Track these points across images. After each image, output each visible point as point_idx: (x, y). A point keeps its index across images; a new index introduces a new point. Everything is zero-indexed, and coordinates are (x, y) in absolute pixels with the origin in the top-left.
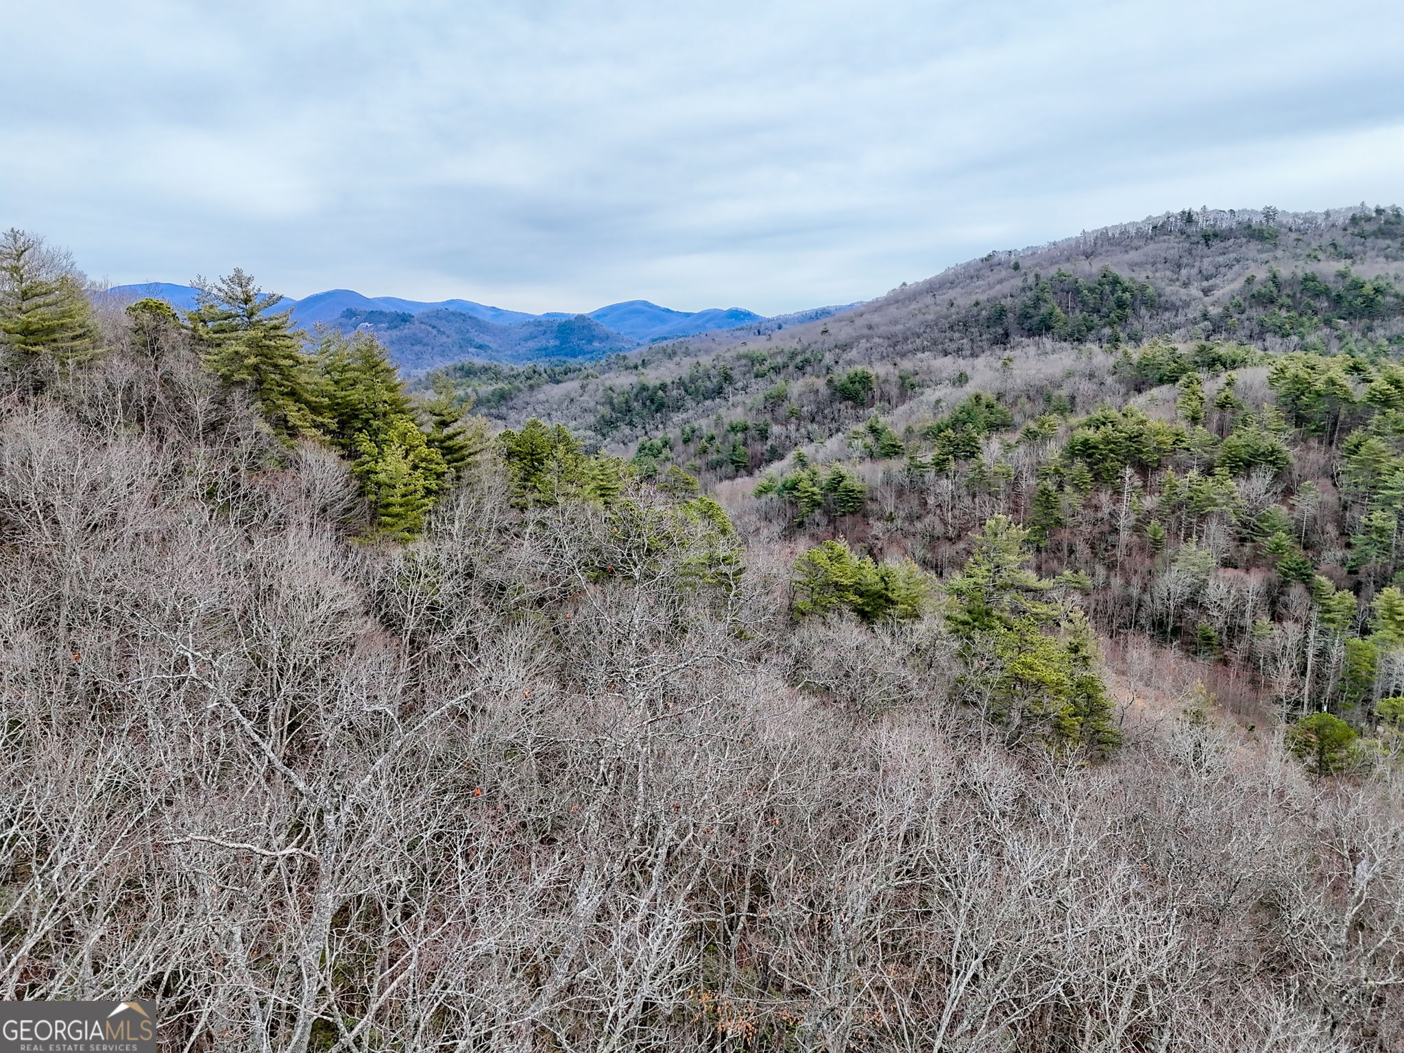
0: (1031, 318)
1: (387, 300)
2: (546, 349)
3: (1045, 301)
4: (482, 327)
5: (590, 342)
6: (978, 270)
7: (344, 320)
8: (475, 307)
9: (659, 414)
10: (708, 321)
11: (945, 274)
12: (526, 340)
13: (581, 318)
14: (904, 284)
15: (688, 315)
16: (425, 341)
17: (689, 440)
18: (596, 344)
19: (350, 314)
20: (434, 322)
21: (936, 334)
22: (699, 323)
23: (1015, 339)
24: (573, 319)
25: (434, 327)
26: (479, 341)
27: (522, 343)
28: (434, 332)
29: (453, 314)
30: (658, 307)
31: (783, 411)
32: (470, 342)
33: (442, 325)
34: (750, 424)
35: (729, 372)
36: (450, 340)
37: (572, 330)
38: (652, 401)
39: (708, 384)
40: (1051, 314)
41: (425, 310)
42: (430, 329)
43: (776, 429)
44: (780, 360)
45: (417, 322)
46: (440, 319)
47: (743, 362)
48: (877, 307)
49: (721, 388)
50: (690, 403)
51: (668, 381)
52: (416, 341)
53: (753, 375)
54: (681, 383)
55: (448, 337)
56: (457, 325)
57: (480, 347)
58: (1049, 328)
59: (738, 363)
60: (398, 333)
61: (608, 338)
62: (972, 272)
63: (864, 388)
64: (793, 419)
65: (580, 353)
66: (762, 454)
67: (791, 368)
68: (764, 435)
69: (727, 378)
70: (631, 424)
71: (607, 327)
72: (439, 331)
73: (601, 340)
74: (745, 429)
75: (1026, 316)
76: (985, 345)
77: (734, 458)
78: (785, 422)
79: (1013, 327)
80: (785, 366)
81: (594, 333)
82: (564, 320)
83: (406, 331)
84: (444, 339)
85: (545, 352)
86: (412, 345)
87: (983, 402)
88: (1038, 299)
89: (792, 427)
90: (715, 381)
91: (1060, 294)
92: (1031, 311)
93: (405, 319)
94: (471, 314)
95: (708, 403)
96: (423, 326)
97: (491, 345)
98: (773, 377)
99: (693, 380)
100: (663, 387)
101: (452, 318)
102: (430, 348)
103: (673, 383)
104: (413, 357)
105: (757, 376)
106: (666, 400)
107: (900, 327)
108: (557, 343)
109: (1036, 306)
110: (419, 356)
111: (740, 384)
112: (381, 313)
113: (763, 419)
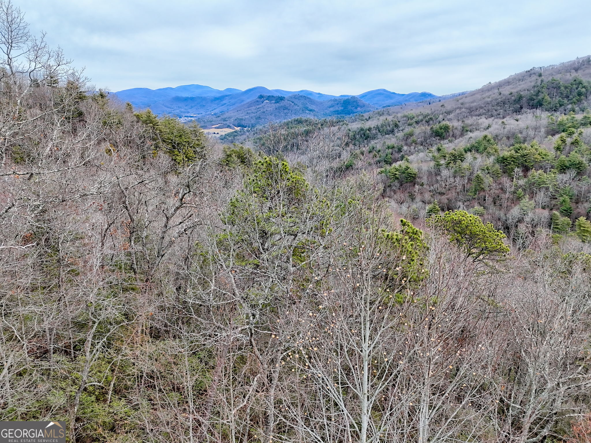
0: (534, 100)
1: (277, 91)
2: (338, 111)
3: (543, 93)
4: (312, 101)
5: (356, 108)
6: (524, 77)
7: (258, 99)
8: (311, 93)
9: (366, 141)
10: (411, 98)
11: (509, 79)
12: (330, 107)
13: (353, 97)
14: (490, 83)
15: (403, 95)
16: (289, 108)
17: (371, 151)
18: (359, 109)
19: (261, 97)
20: (293, 100)
21: (490, 107)
22: (407, 99)
23: (524, 110)
24: (350, 98)
25: (293, 102)
26: (310, 108)
27: (328, 108)
28: (293, 104)
29: (301, 96)
30: (390, 92)
31: (410, 141)
32: (307, 108)
33: (296, 101)
34: (395, 146)
35: (398, 123)
36: (299, 108)
37: (349, 103)
38: (364, 135)
39: (388, 128)
40: (543, 99)
41: (290, 95)
42: (291, 103)
43: (405, 148)
44: (420, 118)
45: (286, 101)
46: (296, 99)
47: (405, 119)
48: (473, 94)
49: (393, 130)
50: (379, 136)
51: (372, 127)
52: (285, 108)
53: (407, 125)
54: (377, 128)
55: (298, 106)
56: (302, 101)
57: (311, 110)
58: (541, 105)
59: (402, 119)
60: (279, 105)
61: (364, 106)
62: (521, 78)
63: (445, 131)
64: (413, 144)
65: (352, 113)
66: (398, 158)
67: (424, 122)
68: (400, 150)
69: (396, 126)
70: (355, 145)
71: (364, 101)
72: (295, 104)
73: (361, 107)
74: (393, 147)
75: (532, 99)
76: (510, 112)
77: (386, 159)
78: (409, 145)
79: (525, 105)
80: (422, 121)
81: (358, 104)
82: (346, 98)
83: (282, 104)
84: (296, 107)
85: (337, 112)
86: (284, 110)
87: (487, 139)
88: (539, 91)
89: (412, 147)
90: (391, 126)
91: (551, 89)
92: (534, 97)
93: (282, 99)
94: (309, 96)
95: (387, 136)
96: (289, 102)
97: (315, 110)
98: (415, 126)
99: (382, 126)
100: (370, 129)
101: (300, 98)
102: (290, 111)
103: (374, 127)
104: (284, 115)
105: (409, 125)
106: (370, 135)
107: (475, 104)
108: (342, 108)
109: (537, 95)
110: (286, 114)
111: (401, 128)
112: (273, 96)
113: (401, 144)
